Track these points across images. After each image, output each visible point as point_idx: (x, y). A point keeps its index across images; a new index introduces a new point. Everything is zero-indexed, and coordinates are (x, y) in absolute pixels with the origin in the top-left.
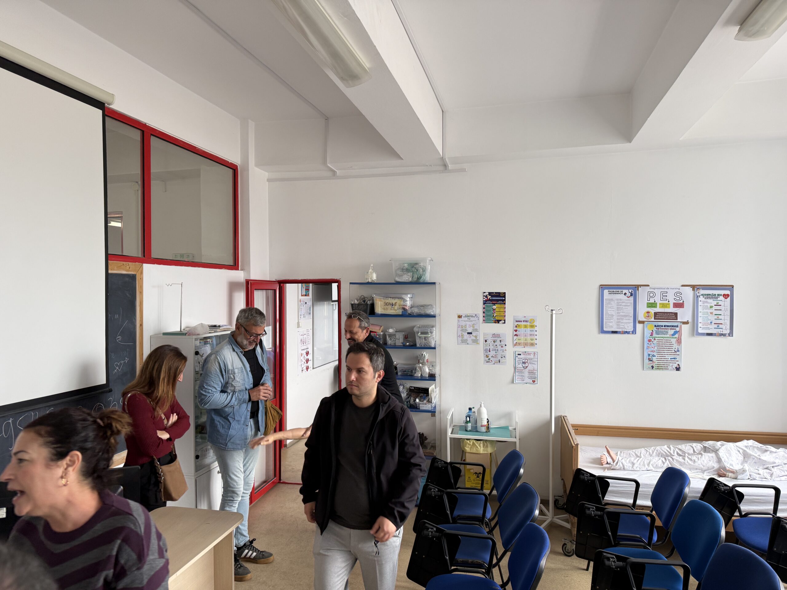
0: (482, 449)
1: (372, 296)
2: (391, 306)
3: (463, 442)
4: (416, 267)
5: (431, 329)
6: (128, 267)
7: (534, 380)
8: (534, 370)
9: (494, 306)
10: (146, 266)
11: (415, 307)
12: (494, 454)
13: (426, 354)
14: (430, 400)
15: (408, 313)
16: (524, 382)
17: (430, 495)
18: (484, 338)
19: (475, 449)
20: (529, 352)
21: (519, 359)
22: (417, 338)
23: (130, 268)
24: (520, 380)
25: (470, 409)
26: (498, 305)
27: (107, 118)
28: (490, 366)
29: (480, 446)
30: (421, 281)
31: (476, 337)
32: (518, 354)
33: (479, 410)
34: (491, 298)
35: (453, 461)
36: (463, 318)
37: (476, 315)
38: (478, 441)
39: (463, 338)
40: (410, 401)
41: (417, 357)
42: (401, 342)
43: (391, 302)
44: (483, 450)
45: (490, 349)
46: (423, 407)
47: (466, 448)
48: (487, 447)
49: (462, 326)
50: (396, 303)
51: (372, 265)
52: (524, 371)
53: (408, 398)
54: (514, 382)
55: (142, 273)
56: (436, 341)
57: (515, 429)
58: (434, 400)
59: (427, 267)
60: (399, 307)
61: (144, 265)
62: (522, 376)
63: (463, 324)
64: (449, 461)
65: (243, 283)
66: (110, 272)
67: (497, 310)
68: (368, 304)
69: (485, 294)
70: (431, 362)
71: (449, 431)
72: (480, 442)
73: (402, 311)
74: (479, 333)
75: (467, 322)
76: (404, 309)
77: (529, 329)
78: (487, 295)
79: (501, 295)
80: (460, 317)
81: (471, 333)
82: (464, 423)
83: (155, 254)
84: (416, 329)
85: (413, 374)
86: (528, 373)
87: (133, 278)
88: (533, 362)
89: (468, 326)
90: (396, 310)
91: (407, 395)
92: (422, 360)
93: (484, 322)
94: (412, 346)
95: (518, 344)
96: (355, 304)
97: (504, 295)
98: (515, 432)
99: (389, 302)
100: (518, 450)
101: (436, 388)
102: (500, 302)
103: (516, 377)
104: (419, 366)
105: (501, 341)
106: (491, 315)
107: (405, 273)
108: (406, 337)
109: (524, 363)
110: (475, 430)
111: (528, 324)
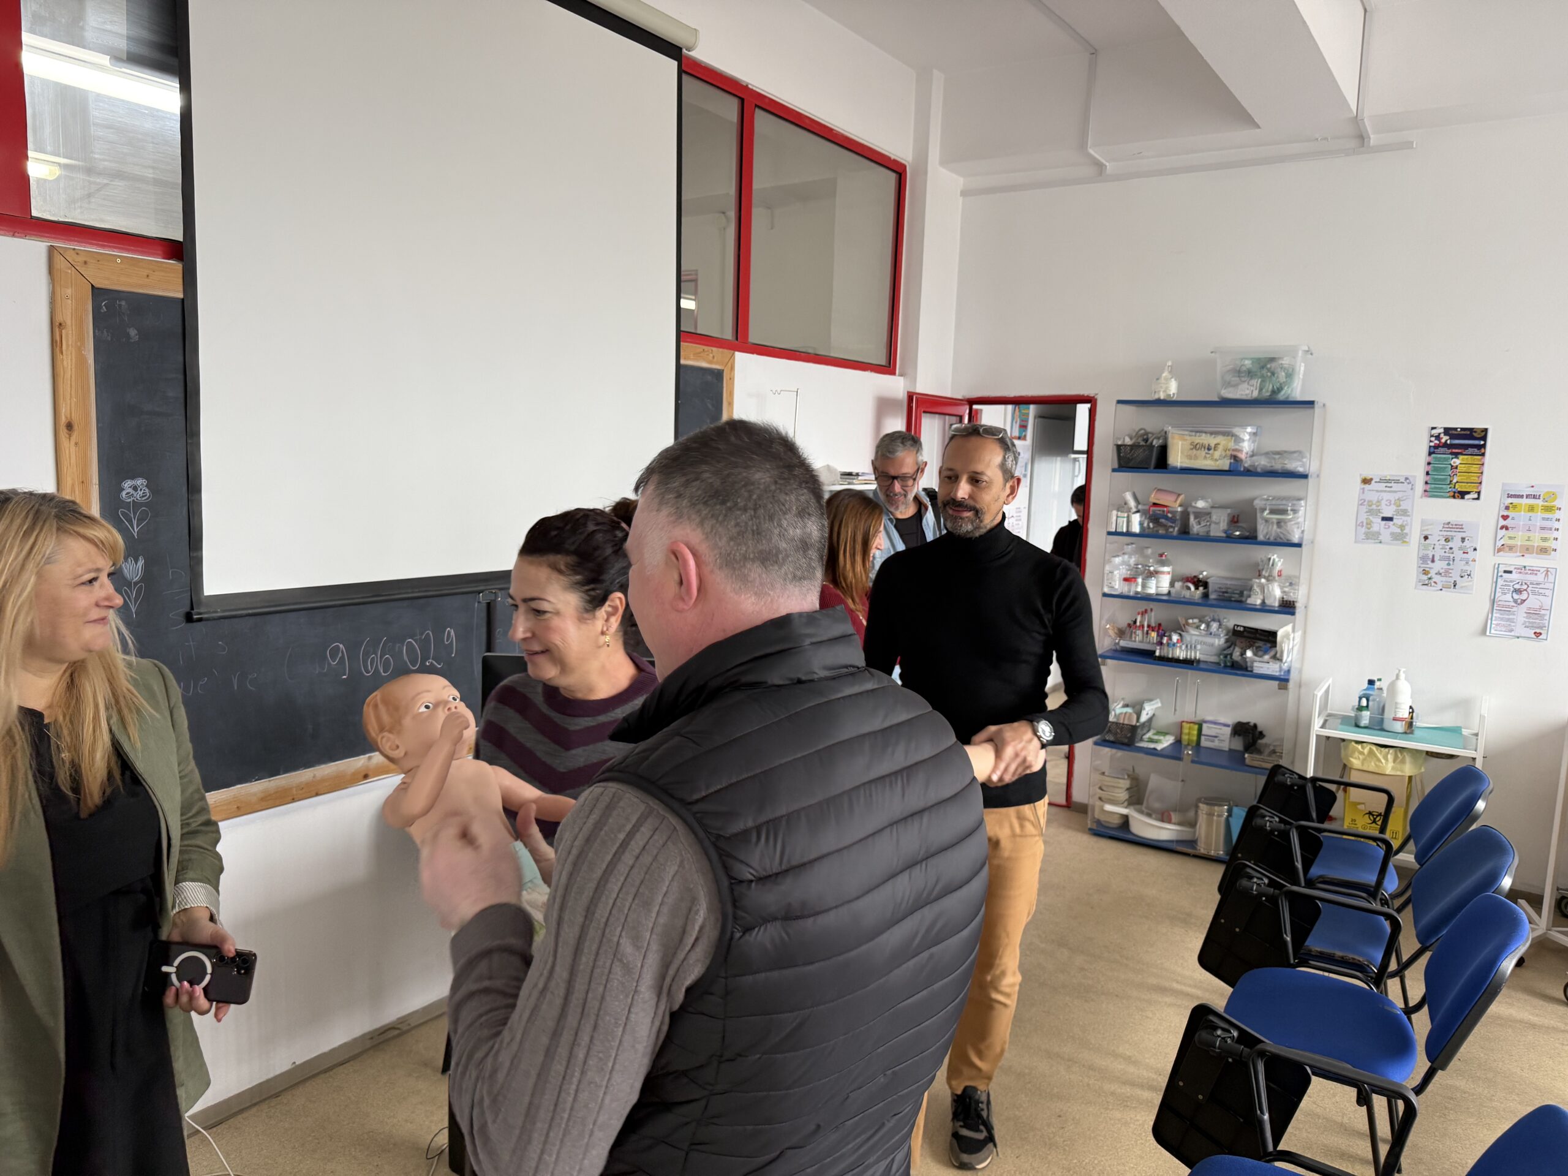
0: (1390, 765)
1: (1165, 429)
2: (1206, 451)
3: (1346, 748)
4: (1270, 368)
5: (1295, 502)
6: (711, 355)
7: (1538, 631)
8: (1541, 608)
9: (1454, 460)
10: (739, 356)
11: (1261, 455)
12: (1418, 779)
13: (1279, 559)
14: (1278, 655)
15: (1244, 467)
16: (1512, 634)
17: (1262, 828)
18: (1422, 531)
19: (1373, 764)
20: (1534, 568)
21: (1505, 581)
22: (1260, 522)
23: (713, 357)
24: (1504, 630)
25: (1371, 682)
26: (1466, 457)
27: (684, 77)
28: (1430, 593)
29: (1386, 759)
30: (1281, 396)
31: (1402, 527)
32: (1505, 572)
33: (1392, 686)
34: (1448, 442)
35: (1320, 775)
36: (1373, 485)
37: (1407, 479)
38: (1383, 749)
39: (1369, 529)
40: (1231, 655)
41: (1257, 565)
42: (1221, 529)
43: (1206, 443)
44: (1393, 768)
45: (1433, 556)
46: (1262, 667)
47: (1352, 759)
48: (1403, 762)
49: (1369, 501)
50: (1217, 445)
51: (1170, 363)
52: (1515, 609)
53: (1229, 647)
54: (1488, 633)
55: (732, 368)
56: (1303, 532)
57: (1477, 735)
58: (1288, 657)
59: (1297, 369)
60: (1224, 454)
61: (737, 354)
62: (1508, 620)
63: (1373, 497)
64: (1310, 773)
65: (901, 401)
66: (683, 362)
67: (1461, 468)
68: (1154, 446)
69: (1434, 432)
70: (1289, 577)
71: (1317, 723)
72: (1387, 750)
73: (1231, 463)
74: (1411, 519)
75: (1383, 494)
76: (1235, 458)
77: (1540, 515)
78: (1440, 434)
79: (1475, 434)
80: (1366, 481)
81: (1390, 519)
82: (1353, 709)
83: (754, 337)
84: (1258, 503)
85: (1244, 599)
86: (1525, 615)
87: (718, 375)
88: (1541, 591)
89: (1383, 503)
90: (1216, 460)
91: (1227, 641)
92: (1267, 571)
93: (1426, 496)
94: (1247, 538)
95: (1507, 549)
96: (1125, 445)
97: (1484, 433)
98: (1474, 740)
99: (1201, 442)
100: (1481, 769)
101: (1294, 631)
102: (1470, 450)
103: (1493, 622)
104: (1260, 583)
105: (1463, 540)
106: (1444, 480)
107: (1243, 379)
108: (1236, 520)
109: (1518, 591)
110: (1378, 725)
111: (1540, 502)
